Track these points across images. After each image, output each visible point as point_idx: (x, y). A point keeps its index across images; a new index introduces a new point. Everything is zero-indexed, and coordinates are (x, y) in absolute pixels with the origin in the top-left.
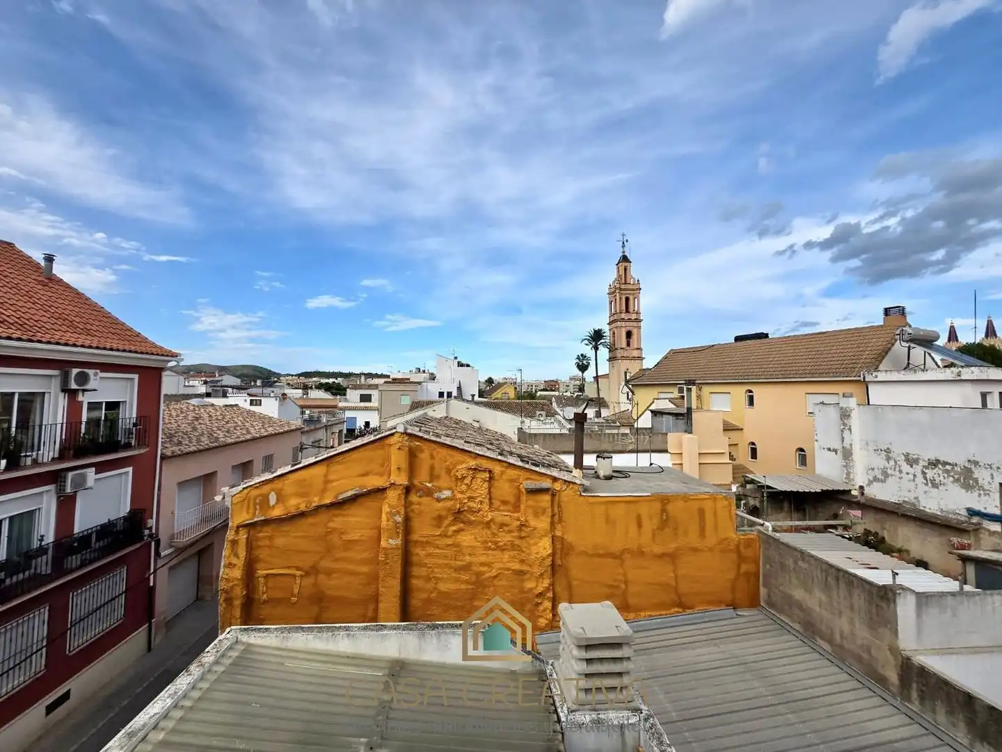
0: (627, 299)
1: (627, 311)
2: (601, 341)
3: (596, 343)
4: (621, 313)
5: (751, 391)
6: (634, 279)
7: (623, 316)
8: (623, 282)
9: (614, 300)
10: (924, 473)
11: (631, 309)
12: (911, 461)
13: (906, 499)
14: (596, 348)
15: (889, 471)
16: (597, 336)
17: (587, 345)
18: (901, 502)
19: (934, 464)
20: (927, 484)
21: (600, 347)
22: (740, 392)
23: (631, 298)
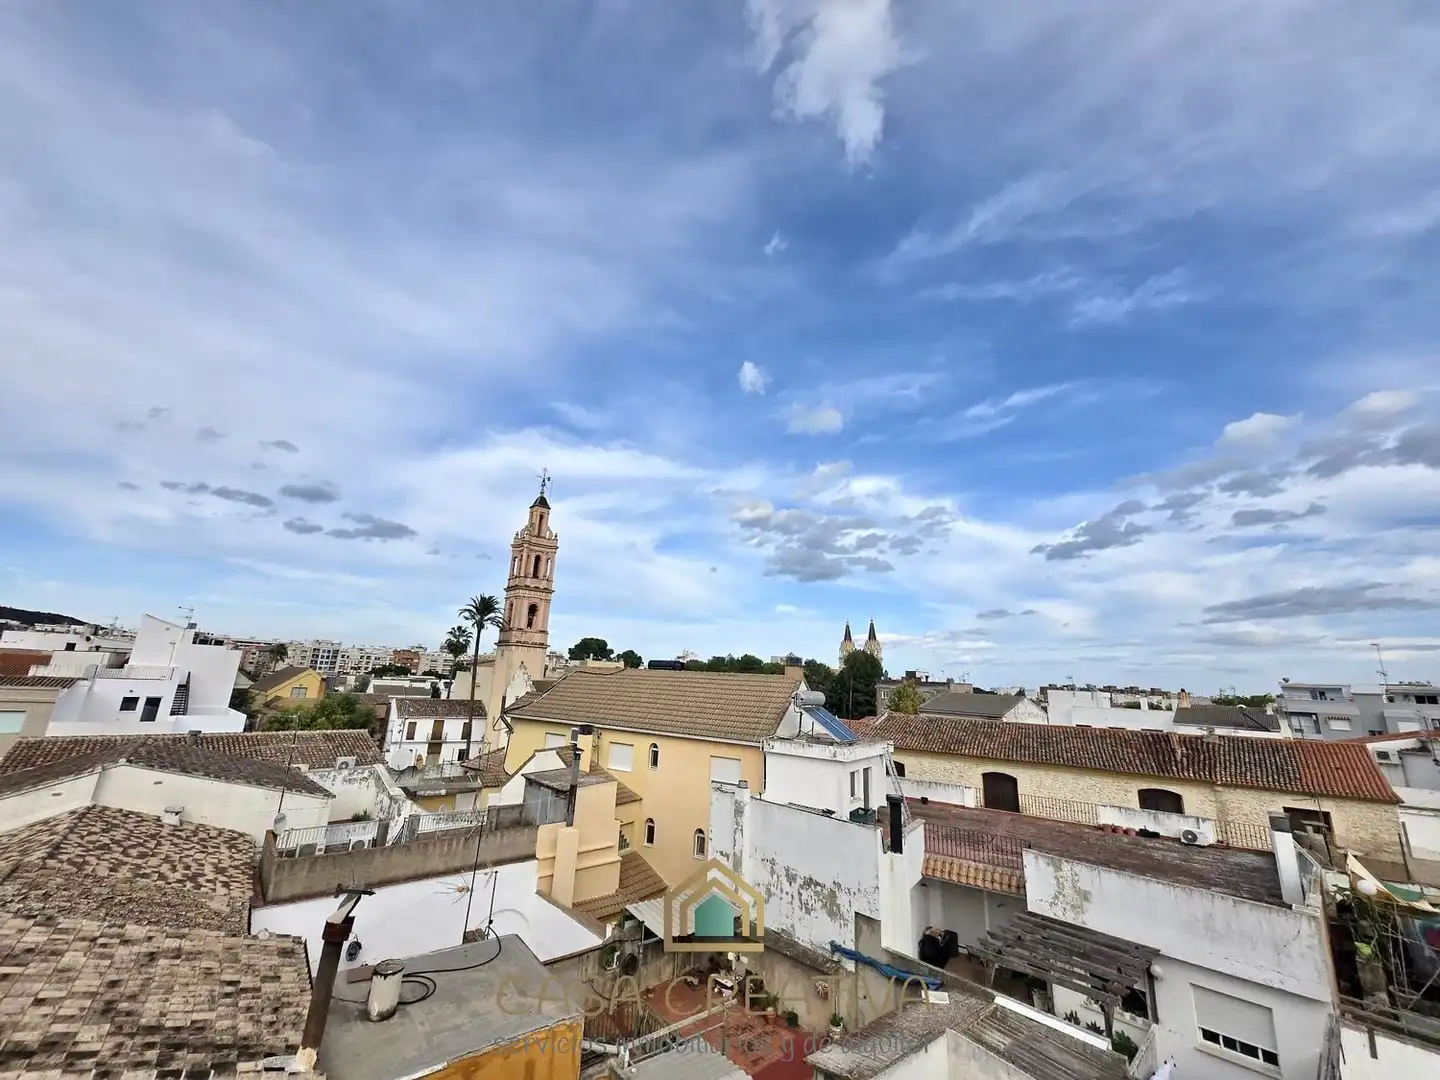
0: (538, 559)
1: (535, 576)
2: (492, 615)
3: (482, 618)
4: (526, 577)
5: (656, 746)
6: (551, 533)
7: (528, 582)
8: (536, 533)
9: (519, 556)
10: (800, 894)
11: (541, 575)
12: (791, 879)
13: (784, 927)
14: (480, 626)
15: (773, 889)
16: (485, 607)
17: (467, 619)
18: (780, 931)
19: (809, 882)
20: (801, 909)
21: (487, 624)
22: (643, 745)
23: (544, 558)
